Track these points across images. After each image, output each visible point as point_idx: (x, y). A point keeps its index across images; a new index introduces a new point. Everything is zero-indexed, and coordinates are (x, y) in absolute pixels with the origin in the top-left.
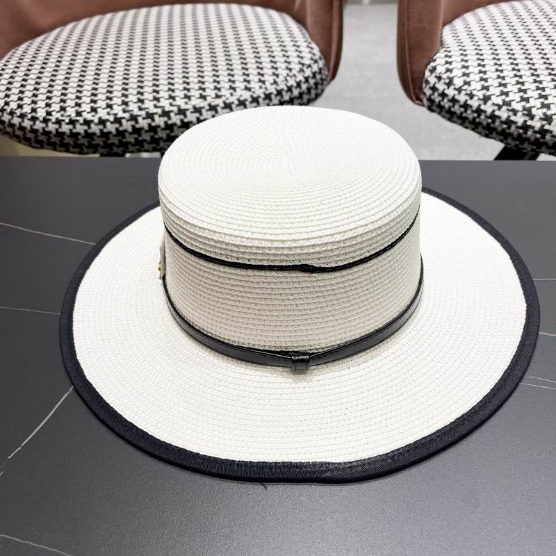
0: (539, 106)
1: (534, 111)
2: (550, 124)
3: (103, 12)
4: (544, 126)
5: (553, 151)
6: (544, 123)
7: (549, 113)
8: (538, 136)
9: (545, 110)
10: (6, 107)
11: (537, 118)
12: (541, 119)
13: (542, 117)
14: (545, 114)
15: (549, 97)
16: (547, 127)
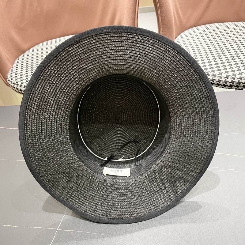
0: (211, 71)
1: (209, 73)
2: (215, 77)
3: (47, 40)
4: (213, 78)
5: (217, 86)
6: (213, 77)
7: (214, 74)
8: (212, 81)
9: (213, 73)
10: (22, 85)
11: (210, 76)
12: (212, 76)
13: (213, 75)
14: (213, 74)
15: (213, 65)
16: (214, 78)
